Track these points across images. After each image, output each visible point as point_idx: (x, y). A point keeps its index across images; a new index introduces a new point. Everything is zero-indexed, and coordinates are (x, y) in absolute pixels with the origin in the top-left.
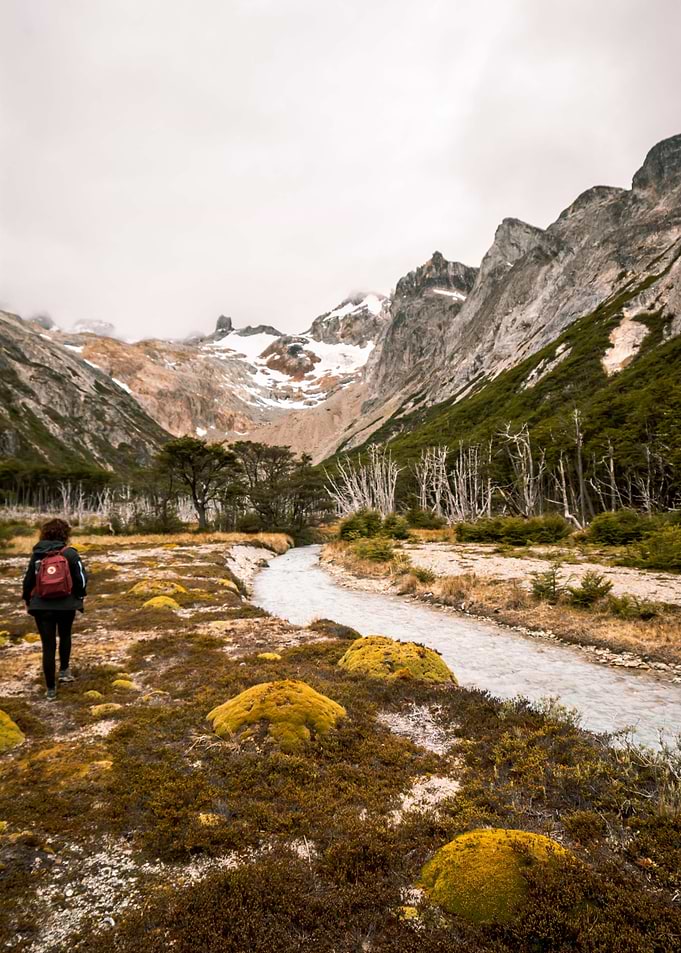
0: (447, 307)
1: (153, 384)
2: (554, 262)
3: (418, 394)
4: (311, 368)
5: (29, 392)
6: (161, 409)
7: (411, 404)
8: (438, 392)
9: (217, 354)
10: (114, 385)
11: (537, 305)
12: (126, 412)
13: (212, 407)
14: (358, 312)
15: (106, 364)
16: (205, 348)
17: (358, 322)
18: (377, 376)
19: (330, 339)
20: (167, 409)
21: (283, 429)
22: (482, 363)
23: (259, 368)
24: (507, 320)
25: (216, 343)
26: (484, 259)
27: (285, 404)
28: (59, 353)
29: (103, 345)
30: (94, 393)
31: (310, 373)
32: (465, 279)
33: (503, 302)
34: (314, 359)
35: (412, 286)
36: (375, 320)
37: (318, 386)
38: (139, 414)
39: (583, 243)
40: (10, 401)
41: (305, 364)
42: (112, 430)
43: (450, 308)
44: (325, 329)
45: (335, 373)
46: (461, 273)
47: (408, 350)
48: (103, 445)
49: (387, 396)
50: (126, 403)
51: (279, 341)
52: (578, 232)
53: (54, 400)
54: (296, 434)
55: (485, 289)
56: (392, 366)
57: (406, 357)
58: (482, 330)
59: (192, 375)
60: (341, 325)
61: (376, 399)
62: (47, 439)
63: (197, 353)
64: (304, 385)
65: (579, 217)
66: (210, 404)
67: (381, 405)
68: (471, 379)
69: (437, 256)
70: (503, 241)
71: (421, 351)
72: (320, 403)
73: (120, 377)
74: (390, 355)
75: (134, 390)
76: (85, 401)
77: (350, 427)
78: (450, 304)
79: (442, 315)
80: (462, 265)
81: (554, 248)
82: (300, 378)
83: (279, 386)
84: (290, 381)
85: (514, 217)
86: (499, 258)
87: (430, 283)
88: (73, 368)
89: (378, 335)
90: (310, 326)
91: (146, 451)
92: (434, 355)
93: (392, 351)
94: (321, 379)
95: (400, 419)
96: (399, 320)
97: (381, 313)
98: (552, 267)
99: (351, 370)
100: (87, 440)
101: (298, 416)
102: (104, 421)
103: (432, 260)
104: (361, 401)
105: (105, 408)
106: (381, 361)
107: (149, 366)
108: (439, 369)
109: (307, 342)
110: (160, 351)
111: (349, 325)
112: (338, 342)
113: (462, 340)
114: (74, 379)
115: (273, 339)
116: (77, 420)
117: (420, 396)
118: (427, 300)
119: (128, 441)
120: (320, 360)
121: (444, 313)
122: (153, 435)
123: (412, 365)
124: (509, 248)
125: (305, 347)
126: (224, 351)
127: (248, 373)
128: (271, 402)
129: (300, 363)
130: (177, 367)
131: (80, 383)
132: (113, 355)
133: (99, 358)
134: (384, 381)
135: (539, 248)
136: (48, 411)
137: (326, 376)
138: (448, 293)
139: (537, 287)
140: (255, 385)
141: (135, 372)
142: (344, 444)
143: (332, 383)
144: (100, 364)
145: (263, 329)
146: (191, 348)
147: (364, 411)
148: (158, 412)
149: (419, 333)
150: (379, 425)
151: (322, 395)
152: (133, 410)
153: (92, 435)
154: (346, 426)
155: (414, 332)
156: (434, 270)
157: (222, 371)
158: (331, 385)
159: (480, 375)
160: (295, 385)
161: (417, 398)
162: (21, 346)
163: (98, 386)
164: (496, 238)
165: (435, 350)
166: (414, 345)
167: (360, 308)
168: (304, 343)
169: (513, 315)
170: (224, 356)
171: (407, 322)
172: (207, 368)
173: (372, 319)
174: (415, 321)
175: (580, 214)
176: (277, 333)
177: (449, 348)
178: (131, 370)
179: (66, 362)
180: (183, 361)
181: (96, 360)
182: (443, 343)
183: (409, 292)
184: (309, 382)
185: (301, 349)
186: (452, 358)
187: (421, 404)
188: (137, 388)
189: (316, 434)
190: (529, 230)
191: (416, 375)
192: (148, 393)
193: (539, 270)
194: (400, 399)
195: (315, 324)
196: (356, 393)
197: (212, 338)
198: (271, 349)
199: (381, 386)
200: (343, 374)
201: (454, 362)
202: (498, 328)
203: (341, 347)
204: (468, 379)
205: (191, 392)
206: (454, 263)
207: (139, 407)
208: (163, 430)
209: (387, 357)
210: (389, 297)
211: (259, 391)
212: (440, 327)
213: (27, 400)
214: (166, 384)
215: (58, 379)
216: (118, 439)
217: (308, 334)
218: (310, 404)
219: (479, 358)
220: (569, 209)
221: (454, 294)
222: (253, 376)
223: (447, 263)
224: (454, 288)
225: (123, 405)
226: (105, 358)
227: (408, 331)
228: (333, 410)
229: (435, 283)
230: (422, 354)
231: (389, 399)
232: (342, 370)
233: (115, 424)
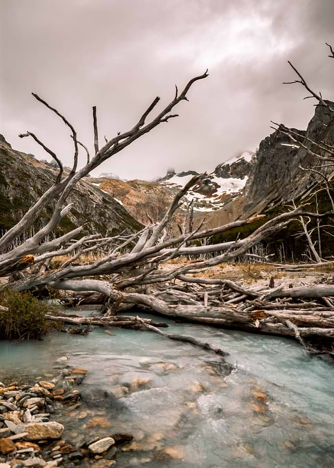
0: (289, 152)
1: (134, 200)
3: (276, 198)
4: (215, 191)
6: (138, 212)
7: (272, 204)
8: (289, 196)
9: (167, 186)
10: (114, 200)
12: (118, 213)
13: (165, 211)
14: (239, 161)
15: (111, 191)
16: (162, 184)
17: (240, 166)
18: (251, 191)
19: (225, 176)
20: (141, 212)
22: (314, 178)
23: (189, 192)
25: (167, 181)
26: (310, 123)
27: (203, 210)
28: (85, 184)
29: (110, 183)
30: (101, 203)
31: (215, 193)
32: (300, 136)
34: (217, 186)
35: (268, 144)
36: (248, 165)
37: (219, 200)
38: (125, 214)
41: (212, 189)
42: (109, 222)
43: (291, 152)
44: (223, 171)
45: (228, 193)
47: (268, 176)
49: (258, 202)
50: (118, 208)
53: (76, 205)
54: (209, 223)
56: (260, 186)
57: (267, 180)
59: (154, 195)
60: (231, 168)
61: (252, 204)
63: (157, 186)
64: (212, 199)
66: (163, 210)
67: (255, 206)
68: (308, 187)
69: (282, 126)
70: (320, 113)
71: (276, 177)
72: (221, 208)
73: (118, 197)
74: (258, 180)
75: (124, 204)
76: (96, 207)
78: (291, 151)
79: (287, 157)
82: (210, 196)
83: (199, 200)
84: (205, 198)
86: (319, 122)
87: (279, 140)
88: (91, 191)
89: (250, 172)
92: (283, 177)
93: (260, 177)
94: (221, 196)
95: (267, 212)
96: (262, 162)
97: (251, 161)
99: (237, 191)
100: (92, 225)
101: (209, 214)
102: (104, 217)
103: (279, 129)
104: (243, 206)
105: (106, 210)
106: (253, 183)
107: (132, 192)
108: (287, 185)
109: (213, 178)
110: (139, 185)
111: (235, 168)
112: (229, 177)
114: (91, 196)
116: (88, 215)
117: (278, 199)
118: (278, 149)
119: (117, 227)
120: (220, 187)
121: (288, 155)
122: (131, 224)
123: (271, 185)
124: (324, 116)
125: (212, 180)
126: (171, 185)
128: (195, 209)
129: (210, 189)
130: (147, 192)
131: (94, 198)
132: (115, 187)
133: (108, 188)
134: (256, 194)
137: (224, 194)
138: (289, 145)
140: (187, 201)
141: (125, 194)
143: (227, 198)
144: (108, 191)
145: (190, 173)
147: (245, 210)
148: (137, 214)
149: (274, 166)
151: (222, 204)
152: (122, 212)
153: (96, 223)
154: (236, 219)
155: (272, 167)
156: (280, 134)
157: (170, 194)
159: (315, 184)
160: (207, 200)
161: (276, 201)
163: (104, 200)
164: (316, 112)
165: (284, 175)
166: (272, 174)
167: (240, 159)
168: (212, 178)
170: (171, 187)
171: (267, 161)
172: (162, 192)
173: (247, 164)
174: (272, 160)
177: (293, 173)
178: (123, 194)
179: (87, 188)
180: (150, 189)
181: (106, 189)
182: (289, 171)
183: (267, 148)
184: (215, 198)
185: (210, 181)
186: (295, 177)
187: (279, 203)
188: (126, 203)
189: (219, 223)
191: (274, 189)
192: (131, 205)
194: (265, 202)
195: (216, 169)
196: (240, 201)
197: (165, 179)
199: (254, 196)
200: (232, 193)
201: (297, 179)
203: (231, 180)
204: (306, 188)
205: (153, 204)
206: (292, 129)
207: (126, 211)
208: (137, 222)
209: (257, 181)
210: (255, 152)
212: (286, 163)
214: (141, 200)
215: (82, 196)
217: (214, 174)
218: (215, 209)
219: (312, 175)
221: (293, 145)
222: (186, 196)
223: (287, 129)
225: (117, 209)
226: (110, 188)
227: (268, 166)
228: (228, 211)
229: (282, 140)
230: (276, 178)
231: (259, 203)
232: (232, 191)
233: (111, 218)
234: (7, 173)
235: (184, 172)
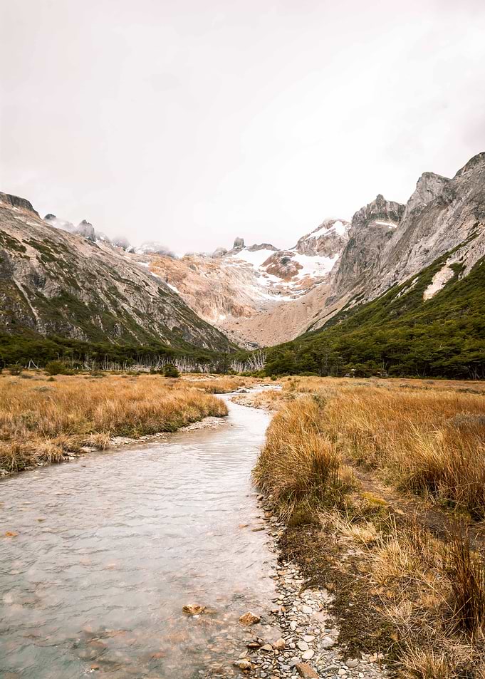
0: (384, 234)
1: (193, 287)
2: (449, 207)
3: (360, 294)
4: (296, 273)
5: (124, 299)
6: (198, 302)
7: (354, 301)
8: (371, 294)
9: (234, 264)
10: (169, 289)
11: (435, 237)
12: (177, 307)
13: (230, 301)
14: (329, 234)
15: (164, 274)
16: (226, 260)
17: (329, 241)
18: (337, 280)
19: (309, 252)
20: (201, 303)
21: (274, 316)
22: (398, 275)
23: (262, 273)
24: (417, 246)
25: (233, 256)
26: (409, 201)
27: (278, 298)
28: (137, 272)
29: (161, 262)
30: (158, 296)
31: (295, 276)
32: (396, 214)
33: (415, 234)
34: (298, 266)
35: (364, 217)
36: (340, 239)
37: (300, 286)
38: (184, 308)
39: (468, 194)
40: (116, 307)
41: (292, 270)
42: (169, 319)
43: (386, 234)
44: (306, 246)
45: (312, 276)
46: (395, 208)
47: (356, 264)
48: (164, 329)
49: (342, 294)
50: (177, 301)
51: (275, 255)
52: (466, 186)
53: (138, 304)
54: (282, 319)
55: (408, 222)
56: (346, 274)
57: (355, 268)
58: (400, 253)
59: (217, 280)
60: (317, 242)
61: (335, 296)
62: (136, 327)
63: (221, 264)
64: (291, 284)
65: (468, 175)
66: (228, 299)
67: (337, 301)
69: (380, 197)
70: (421, 189)
71: (365, 264)
72: (301, 296)
73: (172, 283)
74: (345, 266)
75: (181, 292)
76: (153, 302)
77: (317, 315)
78: (386, 232)
79: (380, 239)
80: (397, 204)
81: (450, 197)
82: (288, 279)
83: (274, 285)
84: (281, 282)
85: (430, 171)
86: (419, 200)
87: (373, 217)
88: (146, 281)
90: (296, 243)
91: (188, 331)
92: (372, 267)
93: (347, 264)
94: (302, 280)
95: (345, 312)
96: (352, 242)
97: (343, 235)
98: (448, 210)
99: (322, 274)
100: (156, 326)
101: (284, 307)
102: (164, 314)
103: (377, 200)
104: (326, 297)
105: (165, 305)
106: (340, 270)
107: (190, 275)
108: (375, 278)
109: (294, 255)
110: (198, 264)
111: (322, 243)
112: (315, 254)
113: (389, 259)
114: (147, 288)
115: (272, 253)
116: (150, 315)
117: (361, 296)
118: (371, 229)
119: (178, 326)
120: (302, 268)
121: (382, 238)
122: (192, 321)
123: (359, 274)
124: (426, 193)
125: (292, 259)
126: (239, 262)
127: (254, 277)
128: (268, 297)
129: (288, 270)
130: (208, 275)
131: (150, 291)
132: (168, 267)
133: (159, 271)
134: (340, 284)
135: (441, 197)
136: (135, 311)
137: (306, 278)
138: (386, 224)
139: (437, 225)
140: (258, 285)
141: (181, 279)
142: (311, 327)
143: (310, 283)
144: (160, 275)
145: (265, 246)
146: (217, 260)
147: (327, 304)
148: (196, 305)
149: (364, 252)
150: (334, 314)
151: (303, 292)
152: (181, 305)
153: (159, 323)
154: (314, 314)
155: (361, 252)
156: (377, 208)
157: (237, 276)
158: (309, 285)
160: (285, 284)
161: (358, 297)
162: (116, 269)
163: (160, 291)
164: (417, 187)
165: (374, 264)
166: (361, 260)
167: (330, 231)
168: (292, 256)
169: (420, 244)
170: (238, 266)
171: (357, 244)
172: (227, 274)
173: (338, 238)
174: (362, 244)
175: (469, 173)
176: (274, 249)
177: (382, 263)
178: (179, 278)
179: (141, 277)
180: (212, 270)
181: (157, 272)
182: (379, 259)
183: (361, 223)
184: (294, 283)
185: (290, 260)
186: (382, 271)
187: (360, 302)
188: (183, 290)
189: (295, 320)
190: (440, 181)
191: (361, 281)
192: (189, 293)
193: (439, 212)
194: (349, 297)
195: (299, 242)
196: (323, 291)
197: (231, 253)
198: (270, 260)
199: (339, 287)
200: (317, 277)
201: (382, 274)
202: (410, 252)
203: (317, 258)
205: (216, 292)
206: (391, 202)
207: (184, 303)
208: (198, 318)
209: (343, 268)
210: (349, 223)
211: (261, 289)
212: (378, 248)
213: (124, 304)
214: (201, 287)
215: (138, 289)
216: (172, 324)
217: (295, 250)
218: (294, 298)
219: (397, 272)
220: (462, 169)
221: (390, 224)
222: (257, 279)
223: (386, 202)
224: (390, 220)
225: (175, 303)
226: (163, 270)
227: (357, 251)
228: (307, 304)
229: (377, 217)
230: (366, 266)
231: (343, 296)
232: (316, 274)
233: (170, 315)
234: (77, 275)
235: (255, 245)
